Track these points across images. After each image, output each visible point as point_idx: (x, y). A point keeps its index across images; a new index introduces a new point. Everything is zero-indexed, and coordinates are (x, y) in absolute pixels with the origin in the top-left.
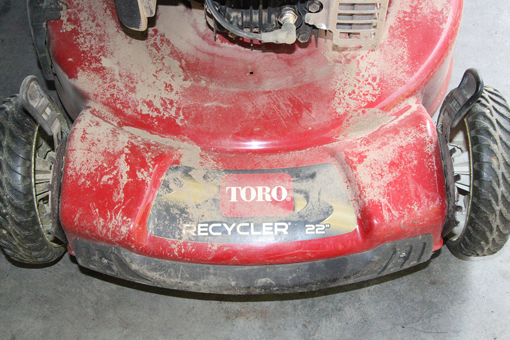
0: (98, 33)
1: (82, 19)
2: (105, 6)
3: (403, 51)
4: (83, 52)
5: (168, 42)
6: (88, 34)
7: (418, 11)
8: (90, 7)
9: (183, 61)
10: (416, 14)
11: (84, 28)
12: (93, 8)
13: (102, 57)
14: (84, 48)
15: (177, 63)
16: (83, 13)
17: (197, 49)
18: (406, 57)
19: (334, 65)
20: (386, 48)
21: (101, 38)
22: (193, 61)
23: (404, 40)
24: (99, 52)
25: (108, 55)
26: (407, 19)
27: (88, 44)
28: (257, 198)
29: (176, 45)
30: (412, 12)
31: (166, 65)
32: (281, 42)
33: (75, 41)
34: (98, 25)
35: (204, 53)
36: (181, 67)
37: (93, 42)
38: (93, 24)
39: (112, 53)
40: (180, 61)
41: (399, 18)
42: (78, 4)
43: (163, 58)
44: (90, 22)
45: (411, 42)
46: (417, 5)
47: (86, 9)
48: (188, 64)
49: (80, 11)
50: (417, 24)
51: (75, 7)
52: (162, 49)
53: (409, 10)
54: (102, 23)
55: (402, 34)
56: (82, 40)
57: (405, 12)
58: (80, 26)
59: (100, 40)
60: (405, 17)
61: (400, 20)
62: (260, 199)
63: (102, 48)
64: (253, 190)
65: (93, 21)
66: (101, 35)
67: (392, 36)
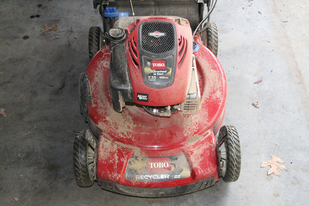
0: (104, 107)
1: (98, 102)
2: (106, 97)
3: (206, 113)
4: (100, 115)
5: (128, 109)
6: (101, 108)
7: (212, 98)
8: (101, 98)
9: (133, 116)
10: (211, 99)
11: (99, 106)
12: (102, 98)
13: (106, 116)
14: (100, 113)
15: (131, 117)
16: (99, 100)
17: (138, 112)
18: (207, 115)
19: (184, 118)
20: (201, 112)
21: (105, 109)
22: (136, 116)
23: (207, 109)
24: (105, 115)
25: (108, 116)
26: (208, 101)
27: (101, 112)
28: (159, 166)
29: (130, 111)
30: (209, 98)
31: (127, 119)
32: (166, 116)
33: (97, 110)
34: (104, 104)
35: (140, 114)
36: (132, 119)
37: (103, 111)
38: (102, 104)
39: (109, 115)
40: (132, 117)
41: (205, 100)
42: (97, 97)
43: (126, 116)
44: (101, 103)
45: (209, 110)
46: (211, 96)
47: (99, 98)
48: (135, 118)
49: (98, 99)
50: (211, 102)
51: (96, 98)
52: (126, 112)
53: (208, 98)
54: (105, 104)
55: (206, 106)
56: (99, 110)
57: (207, 98)
58: (98, 105)
59: (105, 110)
60: (207, 100)
61: (206, 101)
62: (160, 167)
63: (106, 113)
64: (158, 164)
65: (102, 103)
66: (105, 108)
67: (203, 107)
